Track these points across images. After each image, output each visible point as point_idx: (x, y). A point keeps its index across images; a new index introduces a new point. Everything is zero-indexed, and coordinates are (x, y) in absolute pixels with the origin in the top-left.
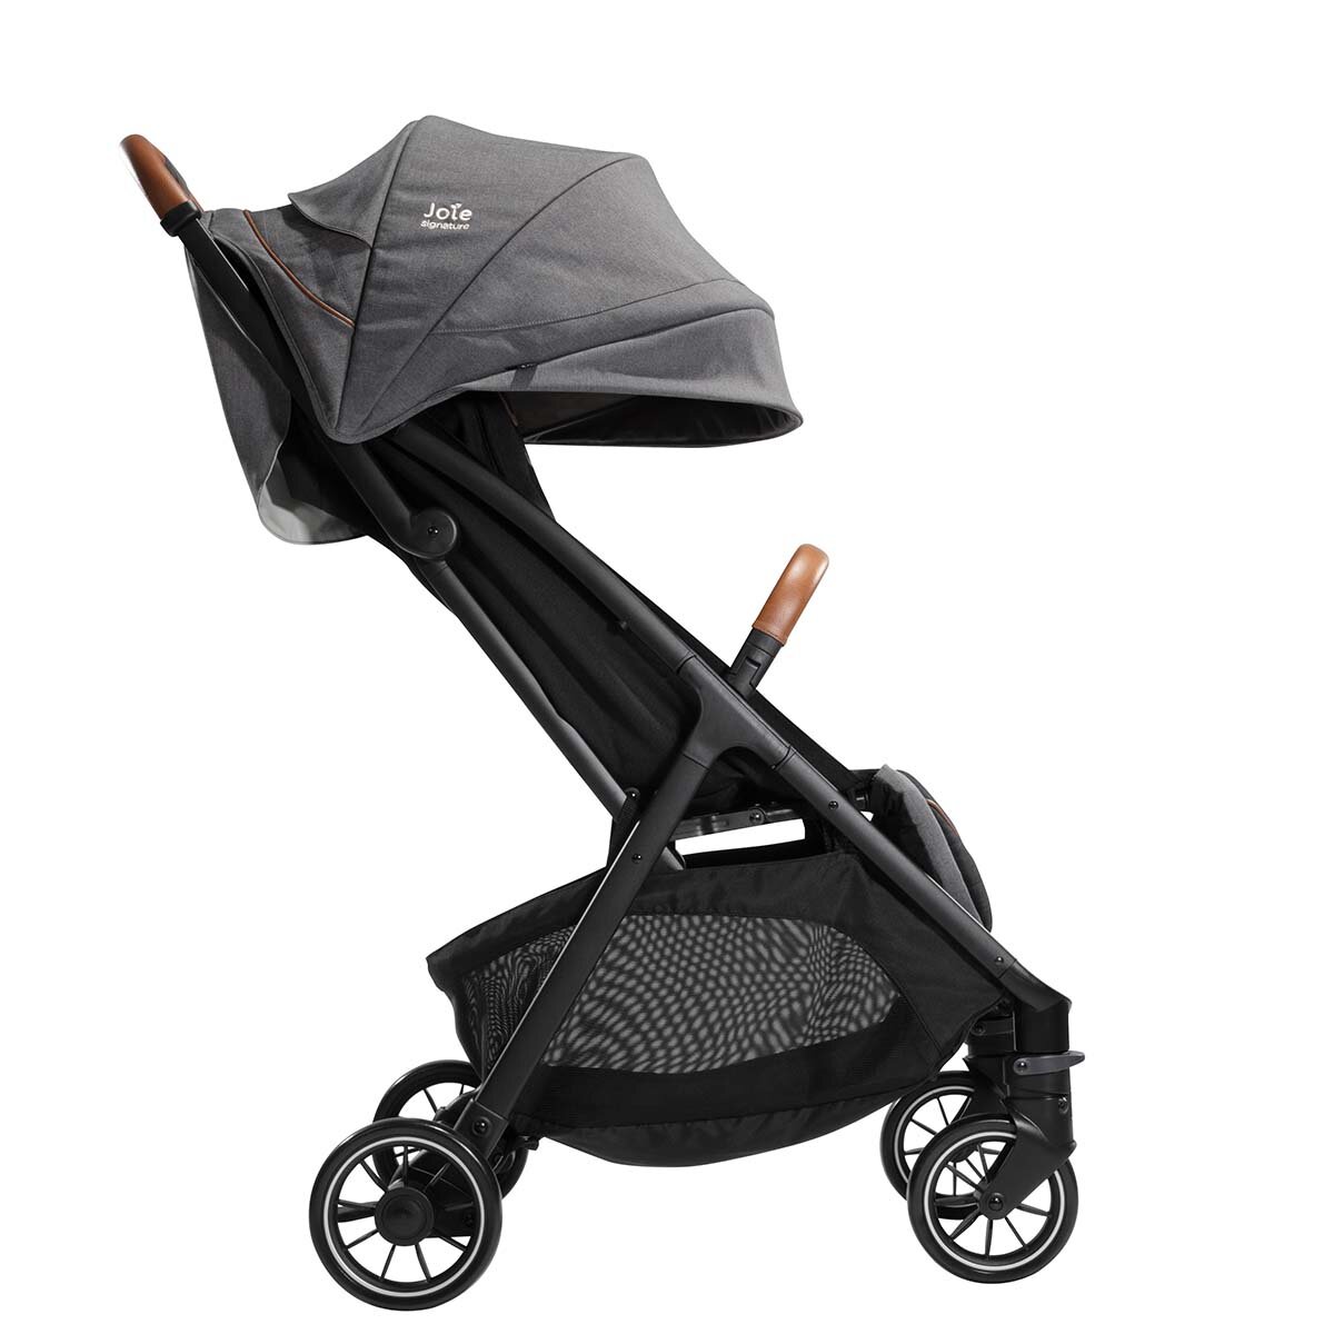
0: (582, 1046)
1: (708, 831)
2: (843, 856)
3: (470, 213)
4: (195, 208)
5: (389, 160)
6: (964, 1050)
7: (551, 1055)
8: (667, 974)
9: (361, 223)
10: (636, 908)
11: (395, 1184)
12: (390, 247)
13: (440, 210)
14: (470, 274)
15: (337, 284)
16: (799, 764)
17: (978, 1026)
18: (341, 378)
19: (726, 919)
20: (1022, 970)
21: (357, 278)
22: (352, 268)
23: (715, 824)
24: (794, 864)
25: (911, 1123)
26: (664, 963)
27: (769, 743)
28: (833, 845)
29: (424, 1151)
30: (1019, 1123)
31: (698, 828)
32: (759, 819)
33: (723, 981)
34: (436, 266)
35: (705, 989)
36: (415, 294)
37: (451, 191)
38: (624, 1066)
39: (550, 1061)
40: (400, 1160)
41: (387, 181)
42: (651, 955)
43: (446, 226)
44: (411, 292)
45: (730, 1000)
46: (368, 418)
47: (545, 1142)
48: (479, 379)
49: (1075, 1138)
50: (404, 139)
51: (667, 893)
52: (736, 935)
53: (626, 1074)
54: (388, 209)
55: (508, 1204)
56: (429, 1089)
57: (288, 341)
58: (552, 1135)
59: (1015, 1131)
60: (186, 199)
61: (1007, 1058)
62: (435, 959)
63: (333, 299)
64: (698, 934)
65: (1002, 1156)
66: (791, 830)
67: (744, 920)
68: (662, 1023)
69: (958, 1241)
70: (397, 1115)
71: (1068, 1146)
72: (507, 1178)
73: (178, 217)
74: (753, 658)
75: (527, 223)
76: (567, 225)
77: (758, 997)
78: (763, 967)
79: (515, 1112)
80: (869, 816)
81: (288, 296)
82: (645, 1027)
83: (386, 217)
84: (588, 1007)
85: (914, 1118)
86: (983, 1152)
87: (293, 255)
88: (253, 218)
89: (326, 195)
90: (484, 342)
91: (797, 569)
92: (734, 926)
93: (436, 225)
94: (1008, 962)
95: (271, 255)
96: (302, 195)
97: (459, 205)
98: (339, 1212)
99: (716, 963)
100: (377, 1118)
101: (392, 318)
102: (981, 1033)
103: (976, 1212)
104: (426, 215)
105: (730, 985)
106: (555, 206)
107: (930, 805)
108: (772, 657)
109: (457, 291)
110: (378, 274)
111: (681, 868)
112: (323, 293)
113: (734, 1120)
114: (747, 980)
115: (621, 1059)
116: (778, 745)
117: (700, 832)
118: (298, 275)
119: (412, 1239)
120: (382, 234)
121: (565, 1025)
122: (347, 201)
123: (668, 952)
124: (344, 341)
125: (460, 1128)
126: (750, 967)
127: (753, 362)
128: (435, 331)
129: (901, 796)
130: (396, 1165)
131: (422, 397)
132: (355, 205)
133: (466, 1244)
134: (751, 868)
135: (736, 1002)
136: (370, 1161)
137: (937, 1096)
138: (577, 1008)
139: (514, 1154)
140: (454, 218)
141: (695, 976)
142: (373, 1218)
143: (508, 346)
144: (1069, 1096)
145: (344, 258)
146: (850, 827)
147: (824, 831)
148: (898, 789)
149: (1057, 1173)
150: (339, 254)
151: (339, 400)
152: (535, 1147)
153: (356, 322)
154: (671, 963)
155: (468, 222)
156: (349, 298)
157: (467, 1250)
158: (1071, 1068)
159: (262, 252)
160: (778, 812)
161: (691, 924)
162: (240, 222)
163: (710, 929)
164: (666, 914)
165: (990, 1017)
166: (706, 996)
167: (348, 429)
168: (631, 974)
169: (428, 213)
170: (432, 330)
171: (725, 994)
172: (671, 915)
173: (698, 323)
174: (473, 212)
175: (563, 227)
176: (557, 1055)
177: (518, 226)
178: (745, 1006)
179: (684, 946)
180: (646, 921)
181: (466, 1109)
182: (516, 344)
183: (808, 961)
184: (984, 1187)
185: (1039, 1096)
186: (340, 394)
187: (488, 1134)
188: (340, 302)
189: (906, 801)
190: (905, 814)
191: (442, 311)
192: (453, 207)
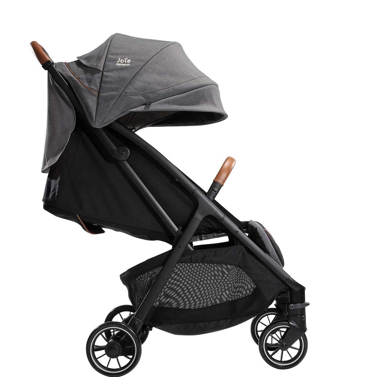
0: (164, 301)
1: (201, 239)
2: (239, 246)
3: (130, 61)
4: (52, 62)
5: (106, 46)
6: (275, 302)
7: (156, 303)
8: (189, 280)
9: (99, 65)
10: (180, 261)
11: (111, 340)
12: (107, 71)
13: (121, 60)
14: (131, 78)
15: (93, 82)
16: (227, 220)
17: (279, 295)
18: (95, 109)
19: (206, 264)
20: (291, 279)
21: (98, 81)
22: (97, 78)
23: (203, 237)
24: (226, 249)
25: (259, 323)
26: (188, 277)
27: (219, 214)
28: (237, 243)
29: (119, 331)
30: (291, 323)
31: (198, 238)
32: (216, 236)
33: (205, 282)
34: (121, 76)
35: (200, 284)
36: (115, 84)
37: (124, 54)
38: (177, 307)
39: (155, 305)
40: (112, 334)
41: (106, 52)
42: (184, 275)
43: (123, 65)
44: (114, 84)
45: (207, 288)
46: (103, 121)
47: (154, 328)
48: (134, 108)
49: (307, 327)
50: (110, 40)
51: (189, 257)
52: (209, 269)
53: (177, 309)
54: (107, 61)
55: (144, 346)
56: (121, 313)
57: (79, 99)
58: (156, 326)
59: (290, 325)
60: (49, 59)
61: (287, 304)
62: (122, 276)
63: (92, 87)
64: (198, 268)
65: (286, 332)
66: (225, 239)
67: (211, 265)
68: (188, 294)
69: (273, 357)
70: (111, 321)
71: (305, 329)
72: (143, 338)
73: (47, 64)
74: (214, 189)
75: (147, 63)
76: (158, 63)
77: (215, 286)
78: (217, 278)
79: (145, 320)
80: (247, 234)
81: (79, 86)
82: (183, 295)
83: (106, 63)
84: (166, 290)
85: (260, 321)
86: (281, 331)
87: (80, 75)
88: (68, 65)
89: (88, 57)
90: (135, 98)
91: (227, 164)
92: (208, 266)
93: (120, 64)
94: (287, 277)
95: (74, 75)
96: (81, 57)
97: (127, 58)
98: (95, 348)
99: (203, 277)
100: (106, 321)
101: (109, 91)
102: (280, 297)
103: (278, 348)
104: (117, 62)
105: (207, 283)
106: (154, 58)
107: (265, 231)
108: (219, 189)
109: (127, 83)
110: (104, 79)
111: (193, 250)
112: (89, 85)
113: (208, 322)
114: (212, 282)
115: (175, 305)
116: (221, 215)
117: (199, 240)
118: (81, 80)
119: (116, 356)
120: (105, 68)
121: (160, 294)
122: (95, 59)
123: (189, 274)
124: (95, 99)
125: (129, 325)
126: (213, 278)
127: (213, 100)
128: (121, 95)
129: (256, 228)
130: (111, 335)
131: (119, 114)
132: (97, 60)
133: (131, 358)
134: (213, 250)
135: (209, 288)
136: (104, 334)
137: (267, 315)
138: (163, 290)
139: (145, 332)
140: (126, 62)
141: (197, 281)
142: (104, 350)
143: (143, 99)
144: (305, 315)
145: (94, 75)
146: (242, 237)
147: (234, 240)
148: (255, 227)
149: (301, 337)
150: (93, 74)
151: (95, 116)
152: (151, 330)
153: (99, 93)
154: (190, 277)
155: (130, 63)
156: (96, 87)
157: (131, 359)
158: (306, 307)
159: (71, 75)
160: (221, 234)
161: (196, 266)
162: (64, 66)
163: (201, 267)
164: (189, 263)
165: (282, 293)
166: (200, 286)
167: (98, 124)
168: (178, 281)
169: (118, 61)
170: (121, 94)
171: (206, 286)
172: (190, 263)
173: (197, 90)
174: (131, 60)
175: (157, 64)
176: (157, 303)
177: (144, 64)
178: (212, 289)
179: (194, 272)
180: (183, 265)
181: (131, 319)
182: (145, 98)
183: (229, 275)
184: (281, 341)
185: (296, 315)
186: (95, 114)
187: (137, 326)
188: (95, 88)
189: (258, 230)
190: (258, 233)
191: (123, 89)
192: (125, 59)
